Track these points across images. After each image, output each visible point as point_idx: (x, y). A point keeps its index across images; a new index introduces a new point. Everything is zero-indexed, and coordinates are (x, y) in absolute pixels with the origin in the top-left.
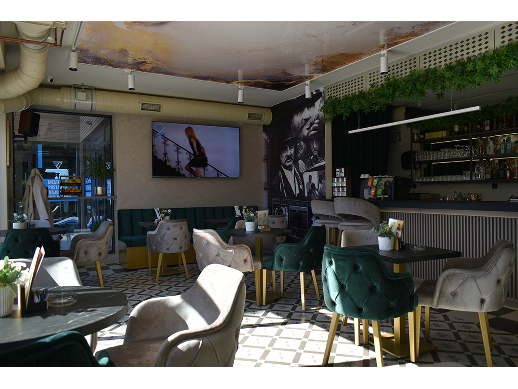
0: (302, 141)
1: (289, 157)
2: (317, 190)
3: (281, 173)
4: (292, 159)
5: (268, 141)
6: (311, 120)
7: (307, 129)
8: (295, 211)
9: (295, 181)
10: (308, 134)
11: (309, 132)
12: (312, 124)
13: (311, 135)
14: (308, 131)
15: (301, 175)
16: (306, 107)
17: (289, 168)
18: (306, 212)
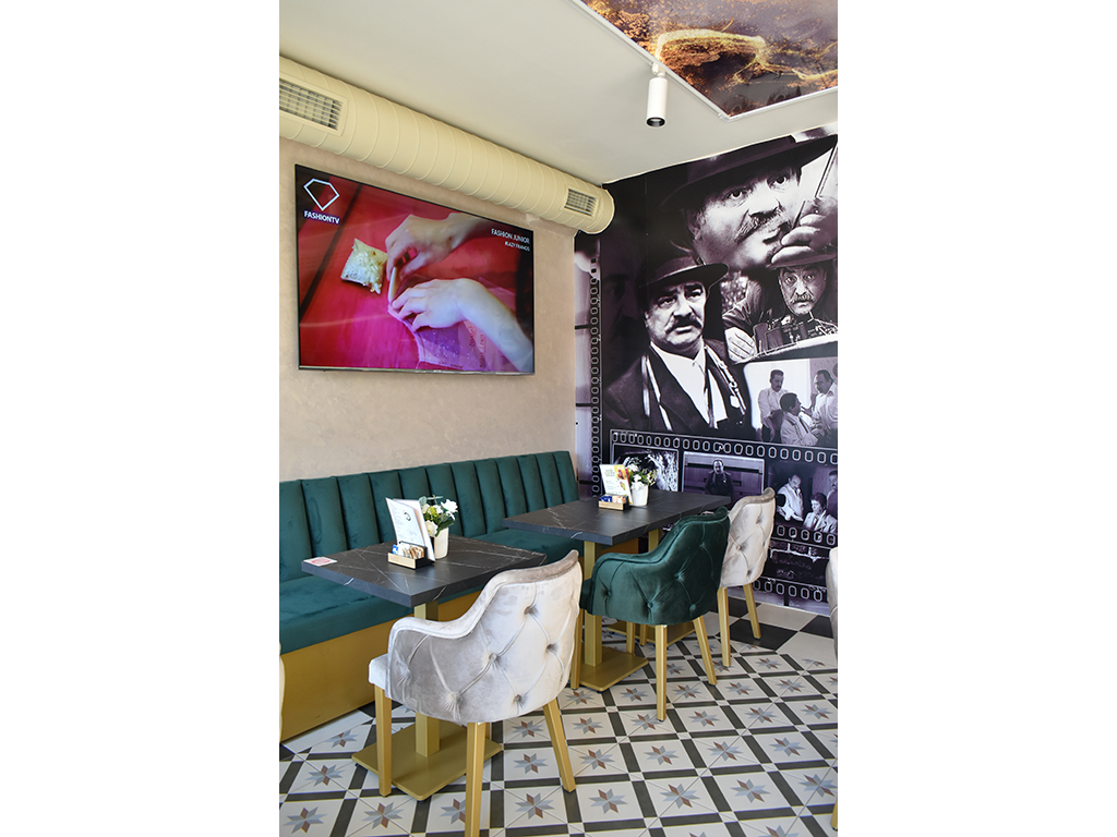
0: (742, 275)
1: (682, 321)
2: (808, 412)
3: (646, 364)
4: (697, 325)
5: (597, 276)
6: (783, 217)
7: (767, 242)
8: (712, 467)
9: (708, 385)
10: (769, 257)
11: (775, 251)
12: (785, 228)
13: (784, 260)
14: (770, 247)
15: (738, 370)
16: (760, 180)
17: (687, 351)
18: (757, 471)
